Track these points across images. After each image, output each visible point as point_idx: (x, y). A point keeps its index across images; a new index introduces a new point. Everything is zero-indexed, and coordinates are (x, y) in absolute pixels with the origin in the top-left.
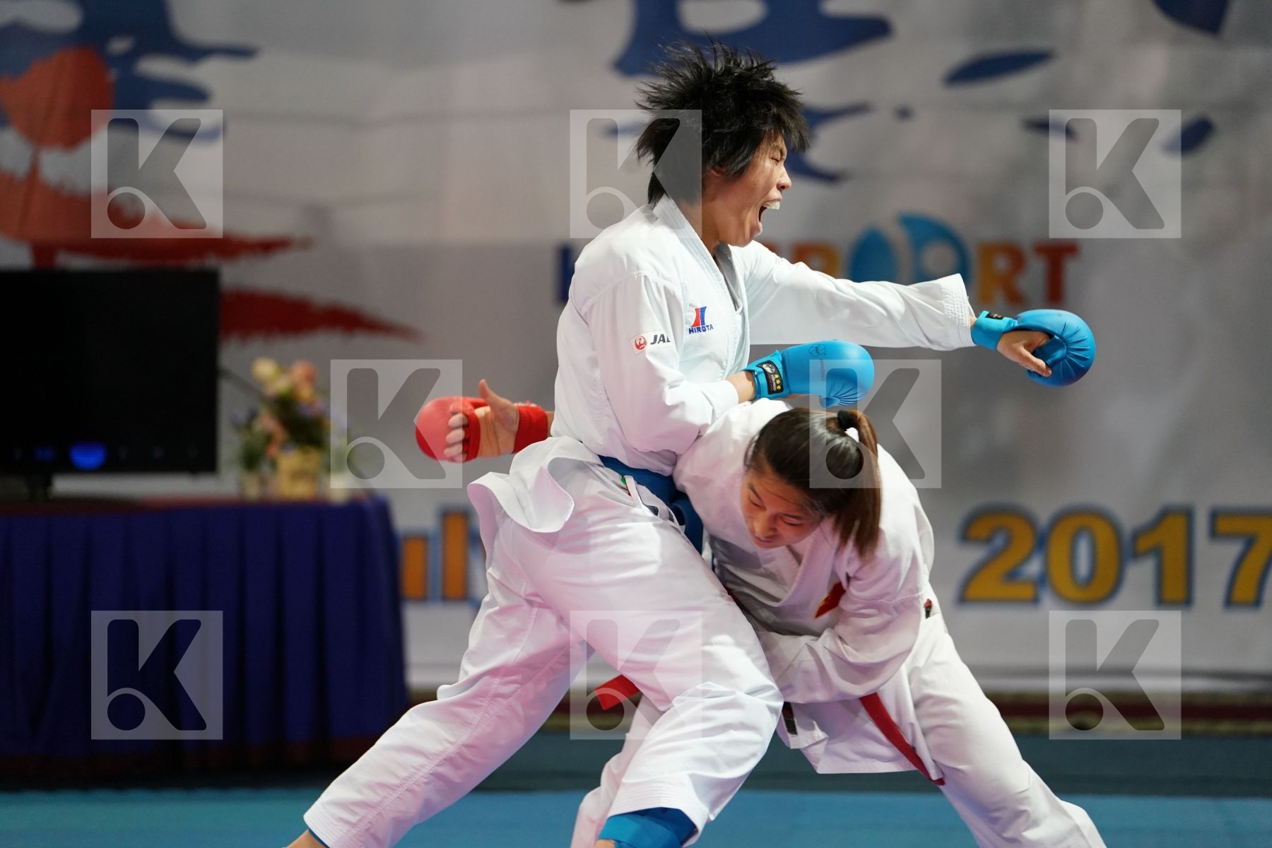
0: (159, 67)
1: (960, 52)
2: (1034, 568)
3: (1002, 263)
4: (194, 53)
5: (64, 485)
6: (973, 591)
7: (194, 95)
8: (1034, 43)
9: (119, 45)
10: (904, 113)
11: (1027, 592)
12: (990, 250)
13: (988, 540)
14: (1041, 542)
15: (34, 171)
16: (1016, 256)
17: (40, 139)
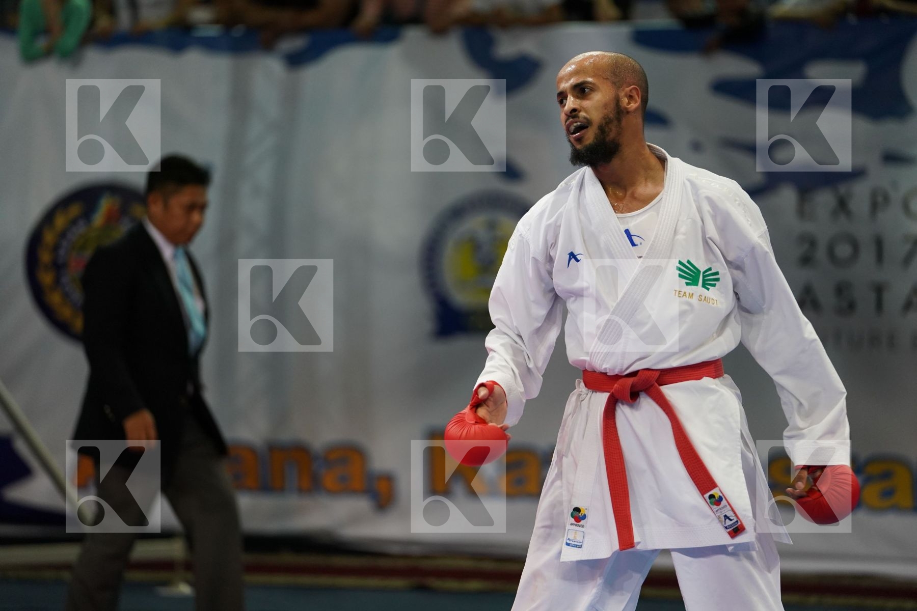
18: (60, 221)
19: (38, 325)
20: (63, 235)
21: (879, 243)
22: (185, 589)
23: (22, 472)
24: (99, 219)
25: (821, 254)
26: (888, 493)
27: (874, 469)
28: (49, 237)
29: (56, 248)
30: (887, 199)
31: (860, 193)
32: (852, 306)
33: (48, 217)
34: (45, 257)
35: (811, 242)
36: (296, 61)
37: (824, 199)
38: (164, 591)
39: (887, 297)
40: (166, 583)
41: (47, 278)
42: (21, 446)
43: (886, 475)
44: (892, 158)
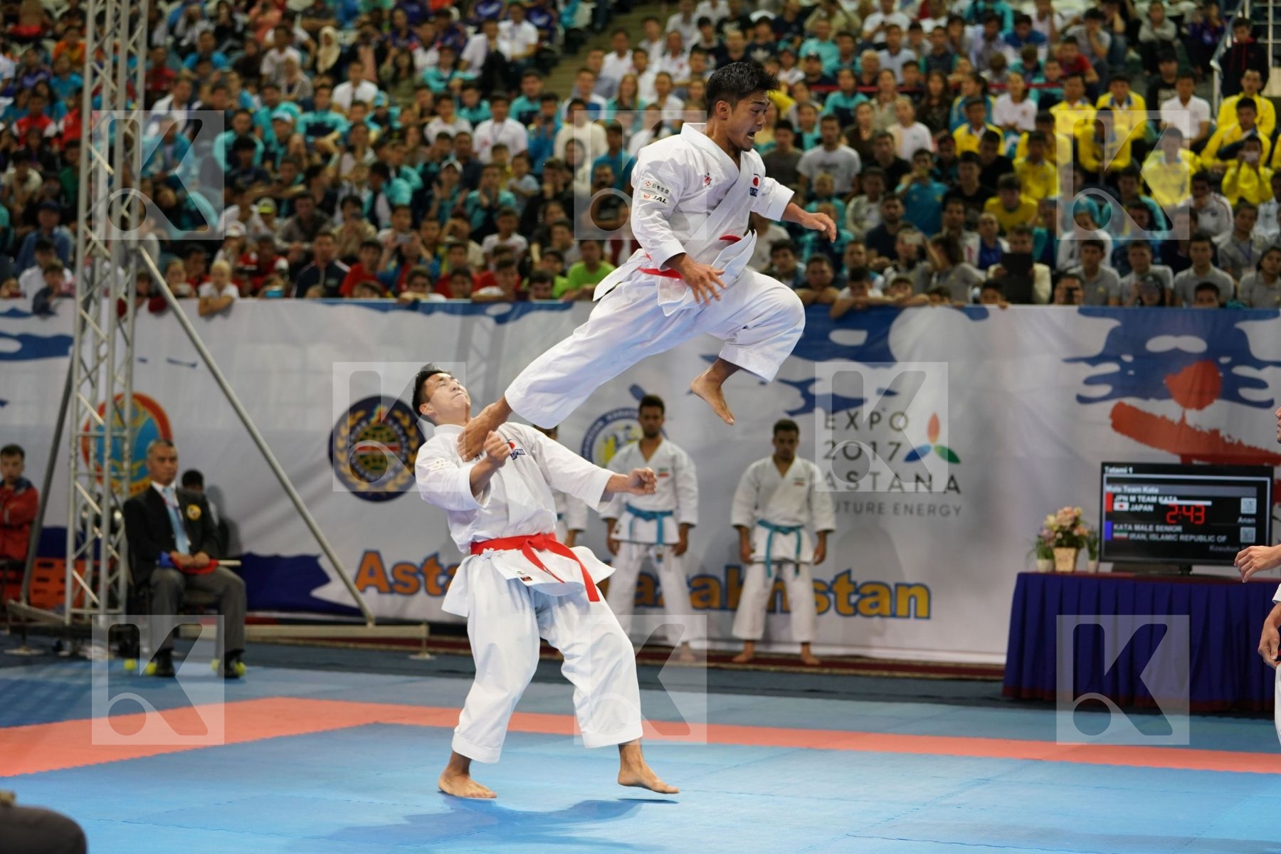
0: (1243, 371)
4: (1260, 365)
5: (1197, 570)
7: (1261, 384)
9: (1225, 360)
15: (1183, 419)
17: (1186, 404)
22: (427, 657)
23: (324, 579)
26: (875, 606)
27: (867, 590)
36: (501, 319)
38: (413, 657)
40: (416, 653)
42: (324, 563)
43: (875, 593)
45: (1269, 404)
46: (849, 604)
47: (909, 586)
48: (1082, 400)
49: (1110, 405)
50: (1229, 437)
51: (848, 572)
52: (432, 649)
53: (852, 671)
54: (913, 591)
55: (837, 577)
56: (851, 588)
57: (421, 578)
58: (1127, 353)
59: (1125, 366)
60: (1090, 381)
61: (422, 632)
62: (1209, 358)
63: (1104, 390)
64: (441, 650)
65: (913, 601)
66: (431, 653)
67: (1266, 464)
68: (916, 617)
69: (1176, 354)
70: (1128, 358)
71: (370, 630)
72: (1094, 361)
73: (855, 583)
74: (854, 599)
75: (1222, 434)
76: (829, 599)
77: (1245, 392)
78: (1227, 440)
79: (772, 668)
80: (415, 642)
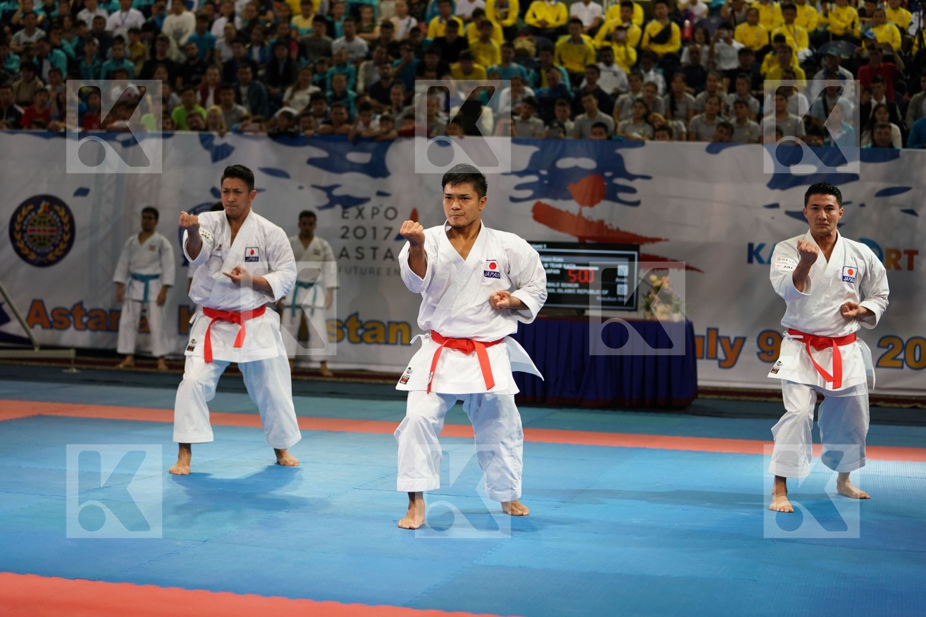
0: (620, 181)
1: (882, 186)
2: (902, 356)
3: (893, 256)
4: (632, 177)
6: (880, 364)
7: (632, 191)
8: (906, 185)
9: (608, 174)
10: (862, 205)
11: (899, 364)
12: (890, 251)
13: (888, 347)
14: (904, 348)
15: (580, 213)
16: (898, 253)
17: (582, 203)
18: (24, 212)
19: (16, 257)
20: (26, 217)
21: (374, 229)
22: (75, 371)
23: (6, 319)
24: (40, 211)
25: (350, 234)
26: (374, 336)
27: (369, 326)
28: (19, 219)
29: (22, 223)
30: (378, 211)
31: (368, 208)
32: (363, 256)
33: (18, 211)
34: (18, 227)
35: (347, 228)
37: (353, 211)
38: (65, 371)
39: (377, 251)
40: (67, 368)
41: (18, 237)
42: (6, 308)
43: (374, 328)
44: (380, 194)
45: (636, 204)
46: (357, 335)
47: (397, 323)
48: (513, 200)
49: (532, 203)
50: (611, 225)
51: (357, 314)
52: (78, 366)
53: (359, 380)
54: (401, 326)
55: (350, 317)
56: (358, 325)
57: (72, 318)
58: (543, 169)
59: (542, 177)
60: (519, 187)
61: (71, 354)
62: (598, 172)
63: (528, 193)
64: (84, 366)
65: (399, 334)
66: (77, 368)
67: (635, 243)
68: (402, 344)
69: (576, 169)
70: (544, 172)
71: (37, 353)
72: (521, 174)
73: (360, 322)
74: (360, 332)
75: (606, 223)
76: (343, 332)
77: (622, 196)
78: (610, 227)
79: (305, 378)
80: (67, 361)
